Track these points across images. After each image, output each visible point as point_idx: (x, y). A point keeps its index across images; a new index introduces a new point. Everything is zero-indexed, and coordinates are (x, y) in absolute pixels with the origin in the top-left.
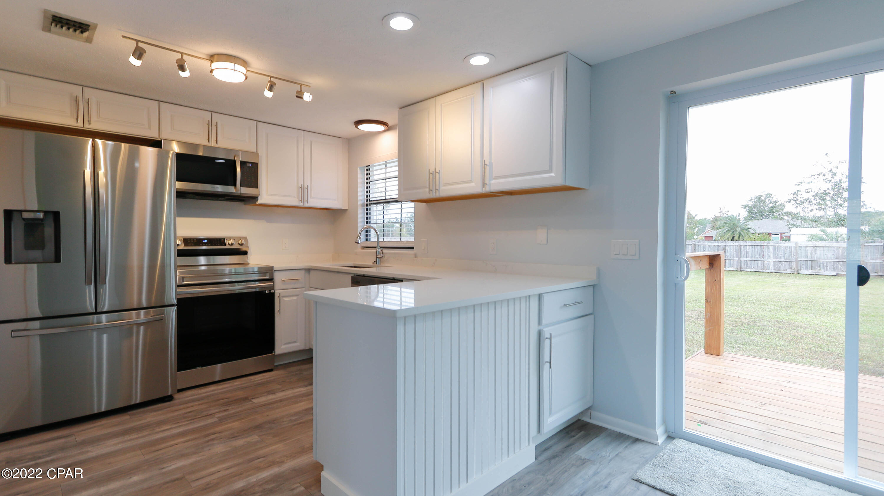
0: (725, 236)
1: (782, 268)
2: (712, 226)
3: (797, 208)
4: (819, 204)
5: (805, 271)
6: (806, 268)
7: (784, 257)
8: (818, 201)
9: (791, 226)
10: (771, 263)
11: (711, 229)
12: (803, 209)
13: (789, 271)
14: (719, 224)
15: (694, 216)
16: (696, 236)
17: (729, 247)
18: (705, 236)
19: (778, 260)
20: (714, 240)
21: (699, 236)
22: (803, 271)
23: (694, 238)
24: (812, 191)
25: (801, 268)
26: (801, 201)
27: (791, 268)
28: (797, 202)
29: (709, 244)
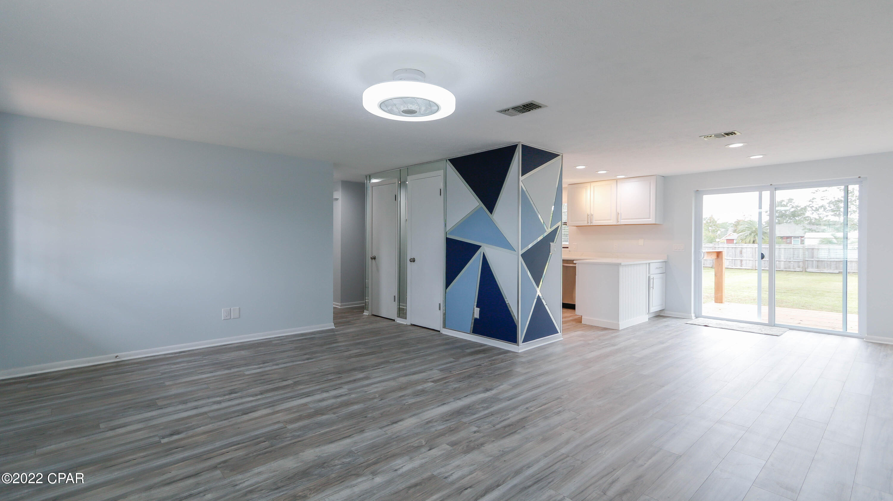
0: (746, 239)
1: (792, 267)
2: (734, 229)
3: (813, 214)
4: (833, 211)
5: (812, 269)
6: (812, 267)
7: (793, 257)
8: (833, 207)
9: (807, 231)
10: (782, 263)
11: (734, 232)
12: (819, 215)
13: (798, 269)
14: (740, 227)
15: (716, 220)
16: (719, 239)
17: (745, 249)
18: (727, 240)
19: (788, 260)
20: (736, 243)
21: (721, 239)
22: (809, 270)
23: (716, 241)
24: (826, 199)
25: (808, 267)
26: (816, 208)
27: (799, 267)
28: (812, 209)
29: (727, 247)
